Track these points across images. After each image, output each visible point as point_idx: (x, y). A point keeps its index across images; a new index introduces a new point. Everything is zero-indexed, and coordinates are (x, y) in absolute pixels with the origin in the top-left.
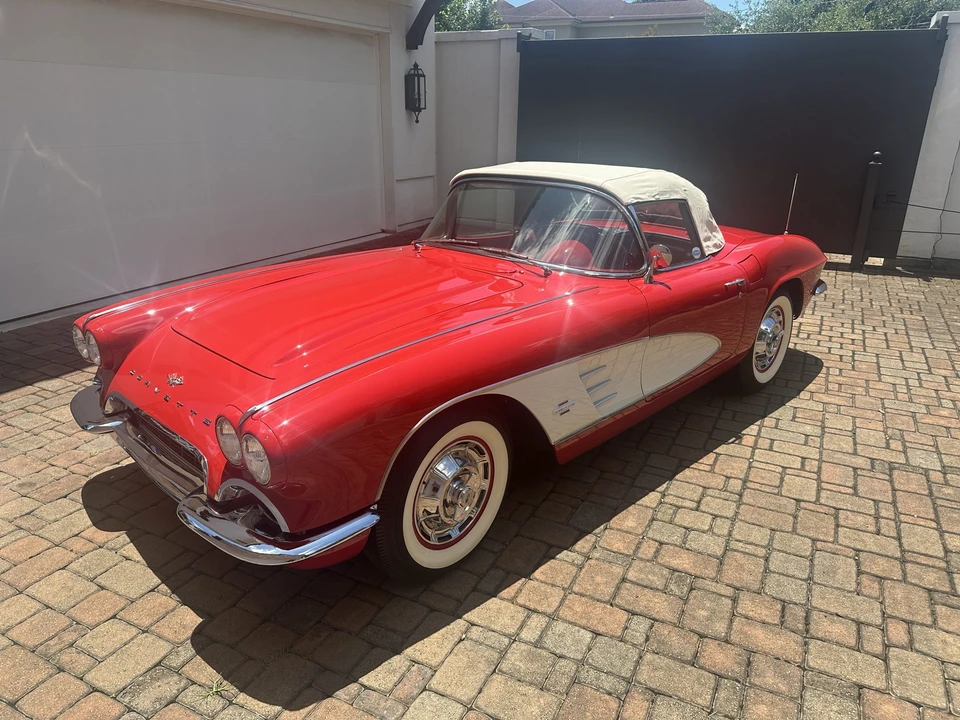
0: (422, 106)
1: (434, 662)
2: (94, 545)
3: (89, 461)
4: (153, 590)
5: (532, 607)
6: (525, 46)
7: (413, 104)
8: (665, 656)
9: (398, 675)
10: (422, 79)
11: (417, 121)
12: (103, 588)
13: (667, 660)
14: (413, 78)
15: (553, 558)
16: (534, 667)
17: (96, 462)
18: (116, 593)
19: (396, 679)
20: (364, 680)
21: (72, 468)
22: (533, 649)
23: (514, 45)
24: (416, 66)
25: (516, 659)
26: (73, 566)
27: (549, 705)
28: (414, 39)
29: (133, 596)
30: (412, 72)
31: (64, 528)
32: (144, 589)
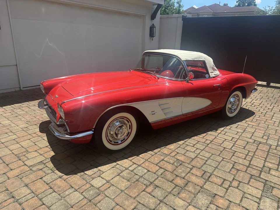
0: (154, 36)
1: (104, 171)
2: (37, 136)
3: (44, 118)
4: (46, 147)
5: (135, 163)
6: (184, 19)
7: (152, 35)
8: (164, 179)
9: (94, 172)
10: (154, 28)
11: (152, 40)
12: (36, 145)
13: (164, 180)
14: (152, 28)
15: (147, 153)
16: (128, 176)
17: (46, 118)
18: (38, 146)
19: (93, 173)
20: (86, 172)
21: (39, 119)
22: (130, 172)
23: (181, 18)
24: (153, 24)
25: (125, 174)
26: (31, 139)
27: (128, 184)
28: (153, 17)
29: (42, 147)
30: (152, 26)
31: (33, 131)
32: (45, 146)
